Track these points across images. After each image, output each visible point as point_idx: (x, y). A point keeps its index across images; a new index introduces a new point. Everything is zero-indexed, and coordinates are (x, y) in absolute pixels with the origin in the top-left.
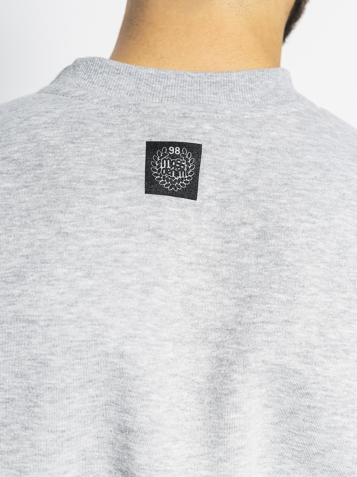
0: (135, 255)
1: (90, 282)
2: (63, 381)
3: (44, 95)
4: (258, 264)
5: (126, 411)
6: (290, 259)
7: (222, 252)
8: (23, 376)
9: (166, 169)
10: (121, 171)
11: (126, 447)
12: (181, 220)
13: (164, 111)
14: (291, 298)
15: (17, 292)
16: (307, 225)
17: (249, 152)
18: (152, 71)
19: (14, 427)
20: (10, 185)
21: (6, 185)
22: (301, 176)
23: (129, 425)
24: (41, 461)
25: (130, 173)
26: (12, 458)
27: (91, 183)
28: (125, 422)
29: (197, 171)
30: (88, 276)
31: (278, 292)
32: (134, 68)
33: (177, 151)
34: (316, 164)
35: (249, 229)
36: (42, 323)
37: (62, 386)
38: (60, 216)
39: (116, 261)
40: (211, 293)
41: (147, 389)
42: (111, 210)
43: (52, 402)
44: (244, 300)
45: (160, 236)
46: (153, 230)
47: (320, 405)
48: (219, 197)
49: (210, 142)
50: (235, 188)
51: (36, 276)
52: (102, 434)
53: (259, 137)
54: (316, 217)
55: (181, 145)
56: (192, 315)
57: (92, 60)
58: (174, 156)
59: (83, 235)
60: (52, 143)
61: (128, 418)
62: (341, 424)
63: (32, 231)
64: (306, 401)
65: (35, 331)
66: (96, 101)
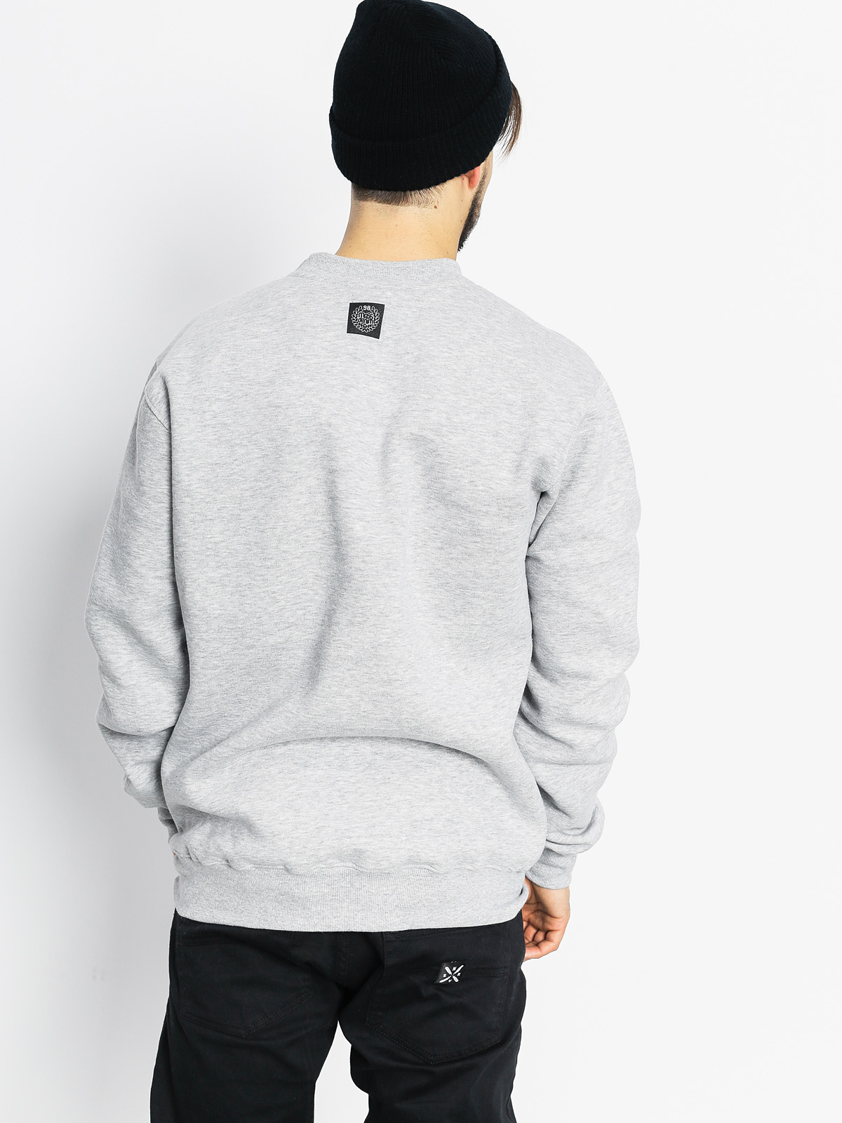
0: (340, 368)
1: (313, 384)
2: (296, 440)
3: (290, 278)
4: (414, 377)
5: (332, 459)
6: (432, 374)
7: (394, 371)
8: (272, 440)
9: (361, 319)
10: (333, 320)
11: (334, 482)
12: (369, 350)
13: (363, 285)
14: (430, 397)
15: (270, 391)
16: (446, 354)
17: (415, 310)
18: (357, 261)
19: (268, 472)
20: (266, 331)
21: (264, 331)
22: (446, 325)
23: (334, 467)
24: (284, 490)
25: (339, 322)
26: (267, 491)
27: (314, 327)
28: (332, 466)
29: (381, 321)
30: (311, 380)
31: (423, 393)
32: (346, 259)
33: (369, 308)
34: (458, 318)
35: (410, 356)
36: (284, 407)
37: (296, 443)
38: (296, 346)
39: (328, 372)
40: (386, 396)
41: (345, 445)
42: (325, 343)
43: (290, 453)
44: (404, 399)
45: (355, 358)
46: (351, 355)
47: (446, 462)
48: (394, 338)
49: (390, 304)
50: (404, 332)
51: (281, 381)
52: (320, 477)
53: (423, 301)
54: (452, 350)
55: (371, 304)
56: (373, 408)
57: (320, 254)
58: (366, 311)
59: (309, 357)
60: (293, 305)
61: (333, 463)
62: (459, 474)
63: (279, 356)
64: (438, 460)
65: (280, 412)
66: (321, 280)
